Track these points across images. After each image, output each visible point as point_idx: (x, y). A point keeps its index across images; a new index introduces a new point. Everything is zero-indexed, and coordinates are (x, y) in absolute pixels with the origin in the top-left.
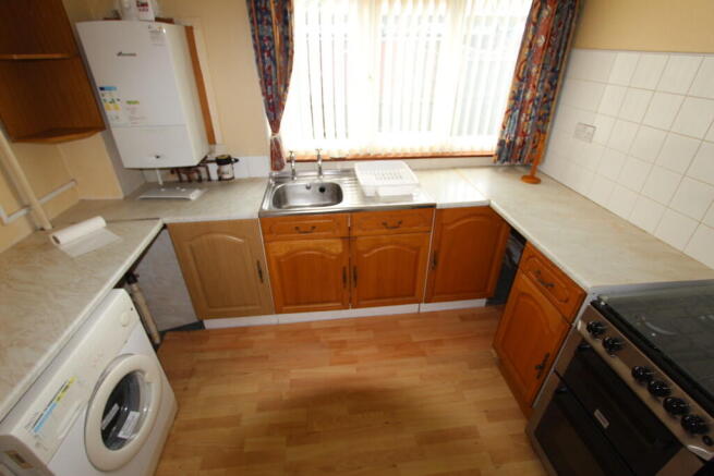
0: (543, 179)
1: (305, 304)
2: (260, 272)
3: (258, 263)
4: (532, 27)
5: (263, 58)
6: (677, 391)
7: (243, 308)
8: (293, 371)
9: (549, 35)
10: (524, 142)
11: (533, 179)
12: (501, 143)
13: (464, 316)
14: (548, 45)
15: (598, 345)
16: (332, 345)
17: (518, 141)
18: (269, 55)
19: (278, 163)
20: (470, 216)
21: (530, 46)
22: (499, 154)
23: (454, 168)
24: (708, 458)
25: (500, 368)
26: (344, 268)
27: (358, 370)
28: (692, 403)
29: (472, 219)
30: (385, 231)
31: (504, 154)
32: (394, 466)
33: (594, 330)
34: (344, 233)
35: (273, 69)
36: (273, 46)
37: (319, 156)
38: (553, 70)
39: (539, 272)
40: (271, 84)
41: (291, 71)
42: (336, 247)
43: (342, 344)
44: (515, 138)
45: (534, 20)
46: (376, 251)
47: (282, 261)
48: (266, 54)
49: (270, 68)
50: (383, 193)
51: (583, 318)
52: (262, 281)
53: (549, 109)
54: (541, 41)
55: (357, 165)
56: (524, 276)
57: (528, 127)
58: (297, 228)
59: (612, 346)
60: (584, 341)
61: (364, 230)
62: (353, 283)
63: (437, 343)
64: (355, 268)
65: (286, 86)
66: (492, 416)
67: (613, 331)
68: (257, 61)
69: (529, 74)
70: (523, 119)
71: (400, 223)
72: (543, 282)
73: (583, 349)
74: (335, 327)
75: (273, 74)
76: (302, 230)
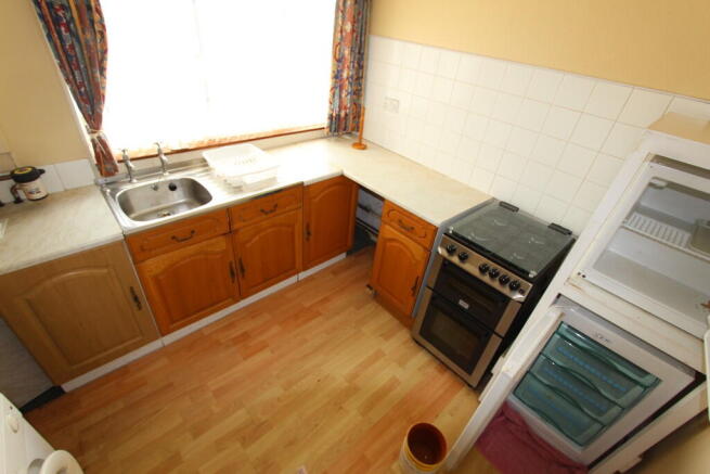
0: (368, 145)
1: (194, 314)
2: (136, 299)
3: (132, 289)
4: (340, 14)
5: (59, 33)
6: (503, 271)
7: (120, 347)
8: (209, 384)
9: (354, 23)
10: (346, 115)
11: (360, 146)
12: (331, 117)
13: (335, 271)
14: (353, 31)
15: (455, 259)
16: (236, 341)
17: (343, 114)
18: (68, 29)
19: (109, 166)
20: (329, 186)
21: (341, 32)
22: (330, 127)
23: (295, 143)
24: (522, 300)
25: (378, 302)
26: (231, 264)
27: (272, 352)
28: (510, 274)
29: (331, 189)
30: (264, 216)
31: (333, 126)
32: (341, 408)
33: (451, 251)
34: (225, 229)
35: (77, 49)
36: (72, 18)
37: (159, 150)
38: (359, 53)
39: (400, 221)
40: (78, 68)
41: (105, 52)
42: (221, 244)
43: (246, 336)
44: (340, 110)
45: (342, 8)
46: (257, 238)
47: (161, 277)
48: (63, 29)
49: (72, 47)
50: (248, 180)
51: (442, 246)
52: (140, 308)
53: (360, 85)
54: (348, 27)
55: (206, 154)
56: (387, 227)
57: (347, 101)
58: (174, 238)
59: (463, 258)
60: (445, 259)
61: (244, 221)
62: (240, 276)
63: (326, 300)
64: (240, 260)
65: (102, 70)
66: (387, 336)
67: (462, 248)
68: (49, 36)
69: (343, 57)
70: (343, 95)
71: (276, 206)
72: (404, 228)
73: (446, 265)
74: (229, 323)
75: (79, 55)
76: (180, 238)
